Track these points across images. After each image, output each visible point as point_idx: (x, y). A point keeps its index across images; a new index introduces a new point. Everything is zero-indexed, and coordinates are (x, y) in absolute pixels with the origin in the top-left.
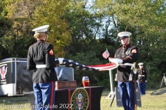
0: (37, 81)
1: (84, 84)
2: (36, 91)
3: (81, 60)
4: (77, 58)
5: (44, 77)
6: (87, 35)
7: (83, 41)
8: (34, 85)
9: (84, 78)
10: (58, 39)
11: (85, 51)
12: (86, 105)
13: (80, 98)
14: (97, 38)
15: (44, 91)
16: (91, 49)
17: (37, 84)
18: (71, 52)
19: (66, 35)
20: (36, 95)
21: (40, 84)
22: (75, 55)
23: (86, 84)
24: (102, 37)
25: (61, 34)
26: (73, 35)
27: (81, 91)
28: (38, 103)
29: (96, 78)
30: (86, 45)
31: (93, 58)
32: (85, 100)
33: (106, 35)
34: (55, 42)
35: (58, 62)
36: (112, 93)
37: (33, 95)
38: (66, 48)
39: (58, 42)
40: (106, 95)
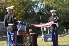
0: (9, 31)
1: (30, 32)
2: (8, 35)
3: (29, 22)
4: (27, 21)
5: (12, 29)
6: (31, 11)
7: (30, 13)
8: (8, 33)
9: (30, 29)
10: (19, 12)
11: (31, 18)
12: (31, 41)
13: (28, 38)
14: (36, 12)
15: (12, 36)
16: (33, 17)
17: (9, 33)
18: (24, 18)
21: (10, 32)
22: (26, 19)
24: (38, 12)
26: (26, 11)
27: (29, 35)
29: (35, 30)
30: (31, 15)
31: (34, 21)
32: (30, 39)
33: (40, 11)
34: (18, 14)
35: (18, 22)
36: (42, 36)
37: (7, 37)
38: (22, 17)
39: (19, 14)
40: (40, 37)
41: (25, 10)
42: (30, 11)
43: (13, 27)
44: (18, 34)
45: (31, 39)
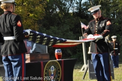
0: (6, 53)
1: (56, 57)
2: (5, 64)
3: (55, 33)
4: (50, 31)
6: (60, 9)
7: (57, 14)
8: (4, 58)
9: (56, 50)
10: (31, 12)
12: (59, 77)
13: (52, 70)
14: (71, 11)
16: (64, 22)
18: (44, 26)
19: (39, 8)
20: (5, 68)
22: (48, 28)
23: (59, 57)
24: (75, 11)
25: (34, 7)
27: (54, 64)
28: (9, 75)
29: (69, 52)
30: (59, 18)
31: (67, 31)
32: (57, 72)
33: (79, 8)
34: (29, 15)
36: (85, 66)
38: (39, 22)
39: (31, 15)
40: (80, 68)
41: (45, 8)
42: (58, 10)
43: (14, 45)
44: (28, 62)
45: (59, 73)
